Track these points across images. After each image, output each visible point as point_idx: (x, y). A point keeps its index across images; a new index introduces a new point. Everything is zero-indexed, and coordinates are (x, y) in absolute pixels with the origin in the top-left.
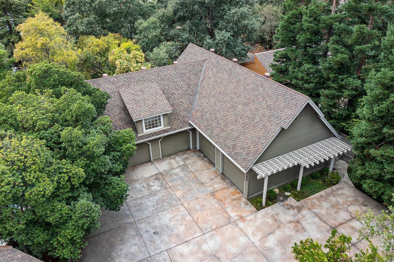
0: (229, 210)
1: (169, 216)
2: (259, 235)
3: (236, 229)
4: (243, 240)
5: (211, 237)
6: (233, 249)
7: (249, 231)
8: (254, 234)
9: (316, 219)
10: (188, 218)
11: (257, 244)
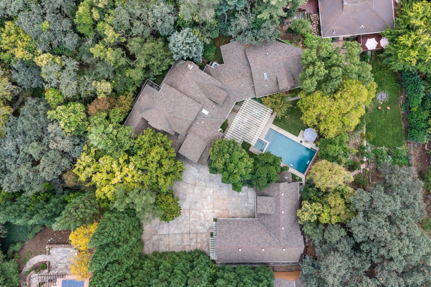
0: (218, 210)
1: (225, 192)
2: (205, 213)
3: (210, 208)
4: (206, 208)
5: (211, 200)
6: (205, 203)
7: (208, 211)
8: (206, 212)
9: (202, 232)
10: (222, 197)
11: (203, 210)
